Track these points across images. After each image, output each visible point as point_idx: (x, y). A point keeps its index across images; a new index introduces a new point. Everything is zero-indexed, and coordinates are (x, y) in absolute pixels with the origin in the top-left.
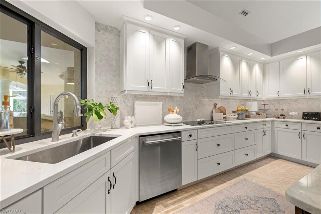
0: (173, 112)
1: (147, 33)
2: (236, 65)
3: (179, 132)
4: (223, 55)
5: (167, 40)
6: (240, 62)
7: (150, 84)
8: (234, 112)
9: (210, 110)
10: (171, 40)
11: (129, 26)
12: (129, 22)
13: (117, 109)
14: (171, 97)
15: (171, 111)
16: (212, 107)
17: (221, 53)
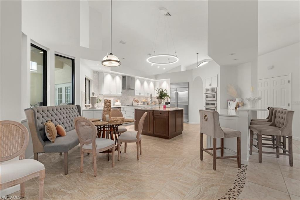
0: (118, 102)
1: (110, 75)
2: (142, 83)
3: (120, 108)
4: (137, 79)
5: (116, 77)
6: (144, 82)
7: (110, 92)
8: (142, 102)
9: (132, 101)
10: (117, 76)
11: (105, 74)
12: (104, 72)
13: (101, 100)
14: (116, 96)
15: (117, 101)
16: (133, 100)
17: (135, 79)
